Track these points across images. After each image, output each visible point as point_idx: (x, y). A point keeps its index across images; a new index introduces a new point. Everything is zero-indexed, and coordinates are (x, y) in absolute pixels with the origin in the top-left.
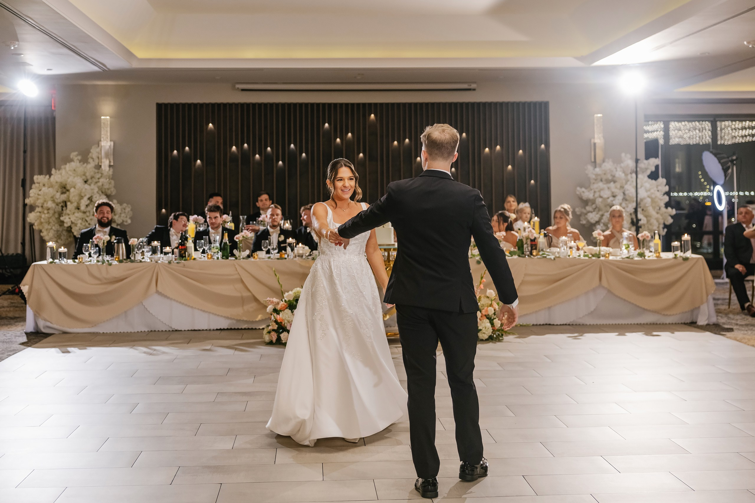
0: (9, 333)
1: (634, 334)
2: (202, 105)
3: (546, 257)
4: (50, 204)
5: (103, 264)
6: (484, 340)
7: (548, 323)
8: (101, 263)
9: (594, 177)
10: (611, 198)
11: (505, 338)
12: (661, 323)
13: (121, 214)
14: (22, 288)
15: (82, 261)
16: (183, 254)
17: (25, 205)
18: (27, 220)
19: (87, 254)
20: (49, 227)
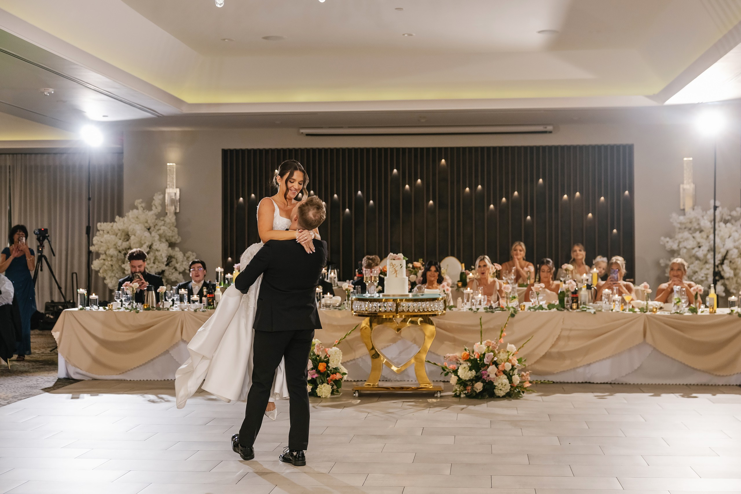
0: (42, 379)
1: (672, 395)
2: (267, 151)
3: (586, 311)
4: (112, 252)
5: (131, 311)
6: (501, 396)
7: (588, 381)
8: (129, 310)
9: (679, 226)
10: (697, 249)
11: (525, 395)
12: (714, 384)
13: (182, 261)
14: (53, 334)
15: (112, 308)
16: (210, 303)
17: (89, 253)
18: (91, 268)
19: (118, 301)
20: (113, 275)
